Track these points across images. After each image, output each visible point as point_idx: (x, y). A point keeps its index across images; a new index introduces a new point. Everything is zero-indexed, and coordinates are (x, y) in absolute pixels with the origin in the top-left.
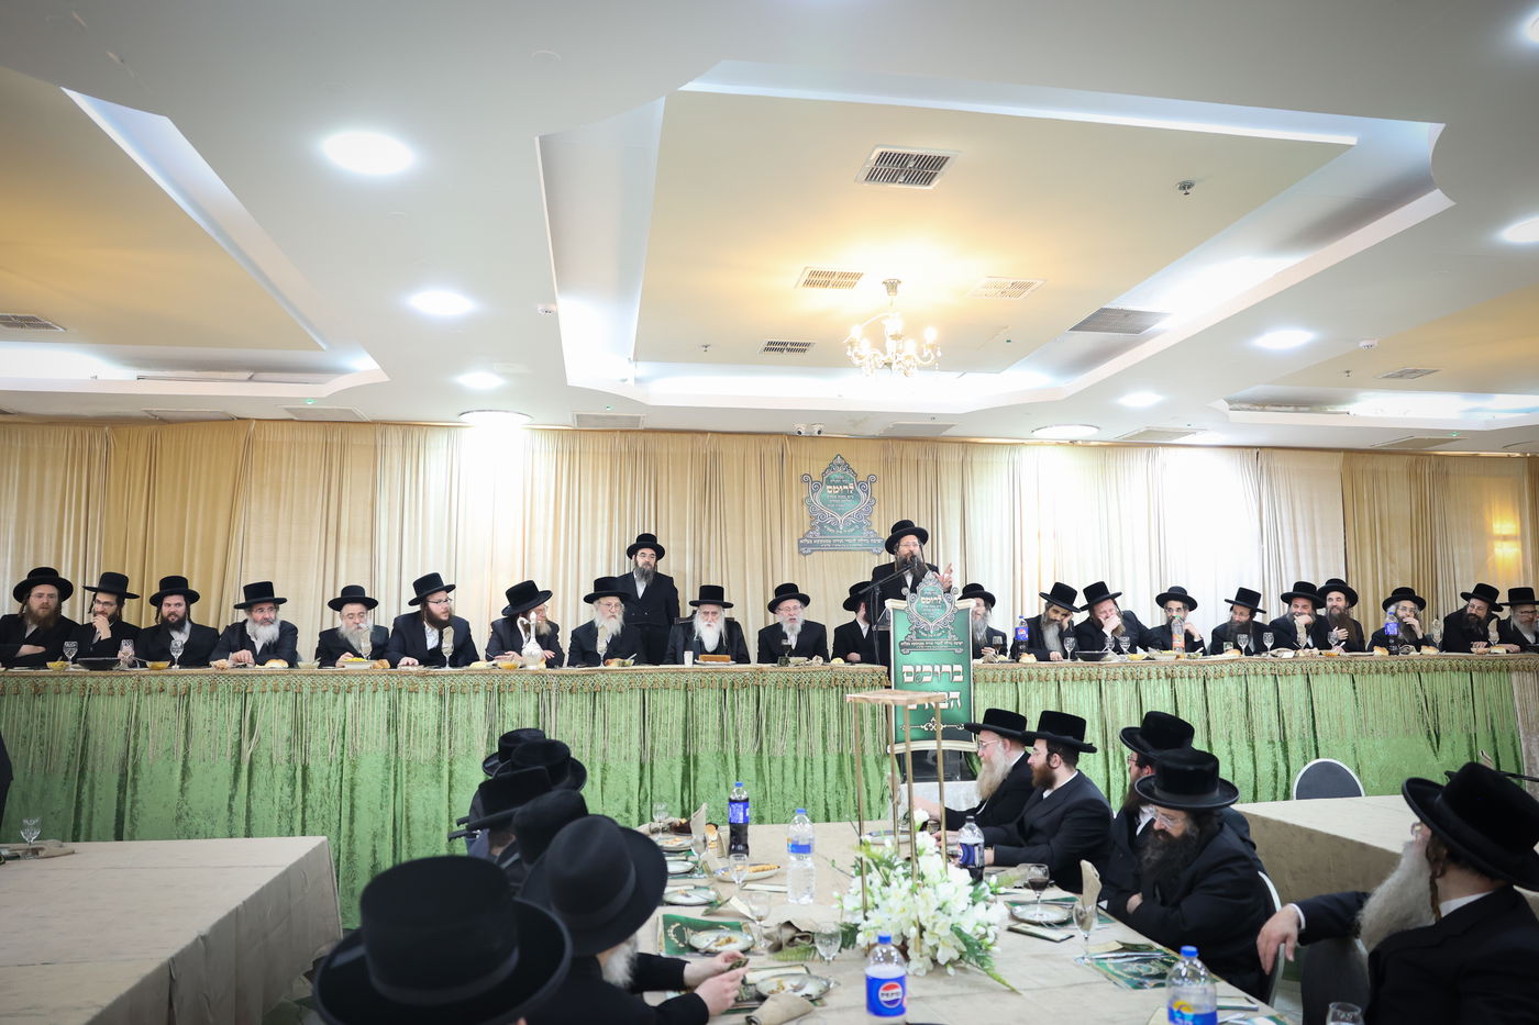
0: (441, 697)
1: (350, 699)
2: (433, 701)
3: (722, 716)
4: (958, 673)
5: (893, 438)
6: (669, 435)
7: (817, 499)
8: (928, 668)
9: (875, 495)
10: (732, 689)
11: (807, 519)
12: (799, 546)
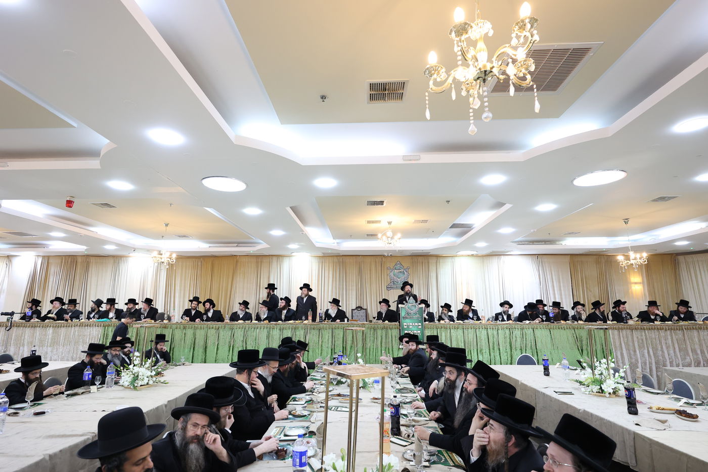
2: (278, 331)
4: (420, 326)
5: (415, 256)
7: (392, 274)
8: (411, 324)
12: (387, 288)
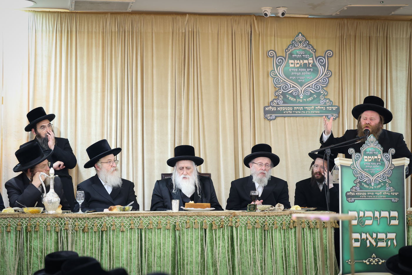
3: (203, 250)
4: (394, 218)
5: (348, 18)
6: (153, 16)
7: (280, 72)
8: (369, 214)
9: (332, 68)
10: (211, 229)
11: (271, 90)
12: (266, 112)
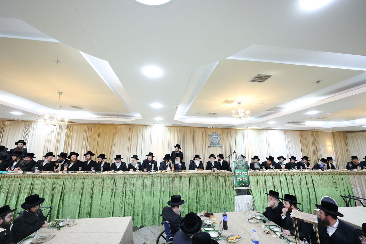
0: (152, 179)
1: (135, 179)
3: (204, 182)
4: (246, 174)
5: (223, 128)
6: (187, 128)
7: (211, 138)
8: (240, 173)
9: (221, 138)
10: (205, 177)
11: (209, 142)
12: (208, 146)
